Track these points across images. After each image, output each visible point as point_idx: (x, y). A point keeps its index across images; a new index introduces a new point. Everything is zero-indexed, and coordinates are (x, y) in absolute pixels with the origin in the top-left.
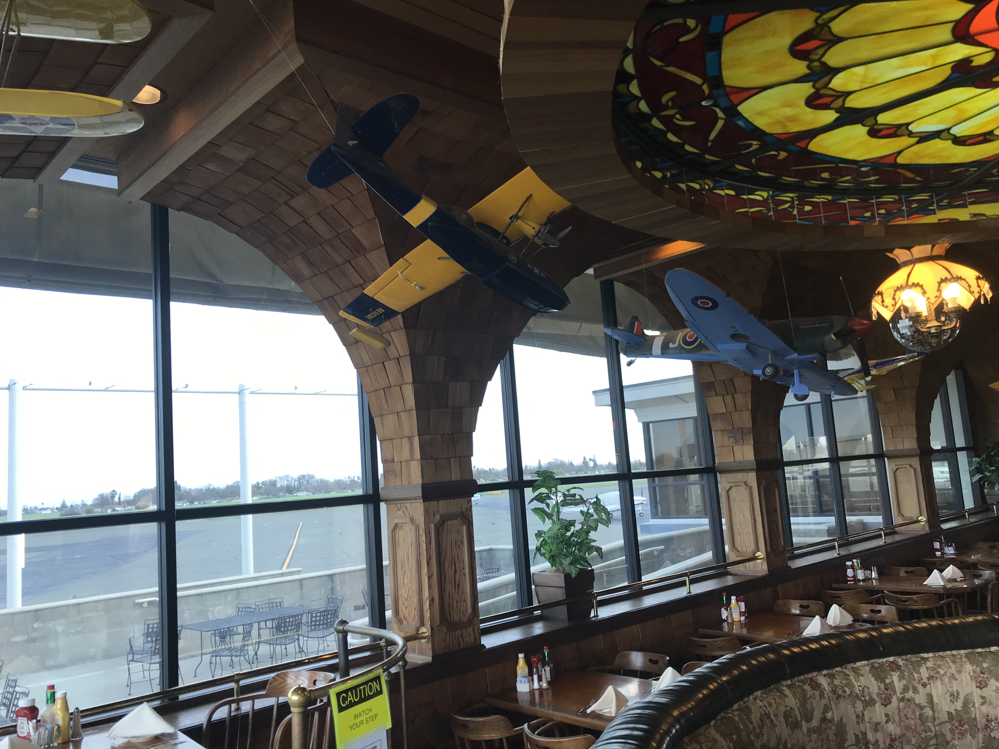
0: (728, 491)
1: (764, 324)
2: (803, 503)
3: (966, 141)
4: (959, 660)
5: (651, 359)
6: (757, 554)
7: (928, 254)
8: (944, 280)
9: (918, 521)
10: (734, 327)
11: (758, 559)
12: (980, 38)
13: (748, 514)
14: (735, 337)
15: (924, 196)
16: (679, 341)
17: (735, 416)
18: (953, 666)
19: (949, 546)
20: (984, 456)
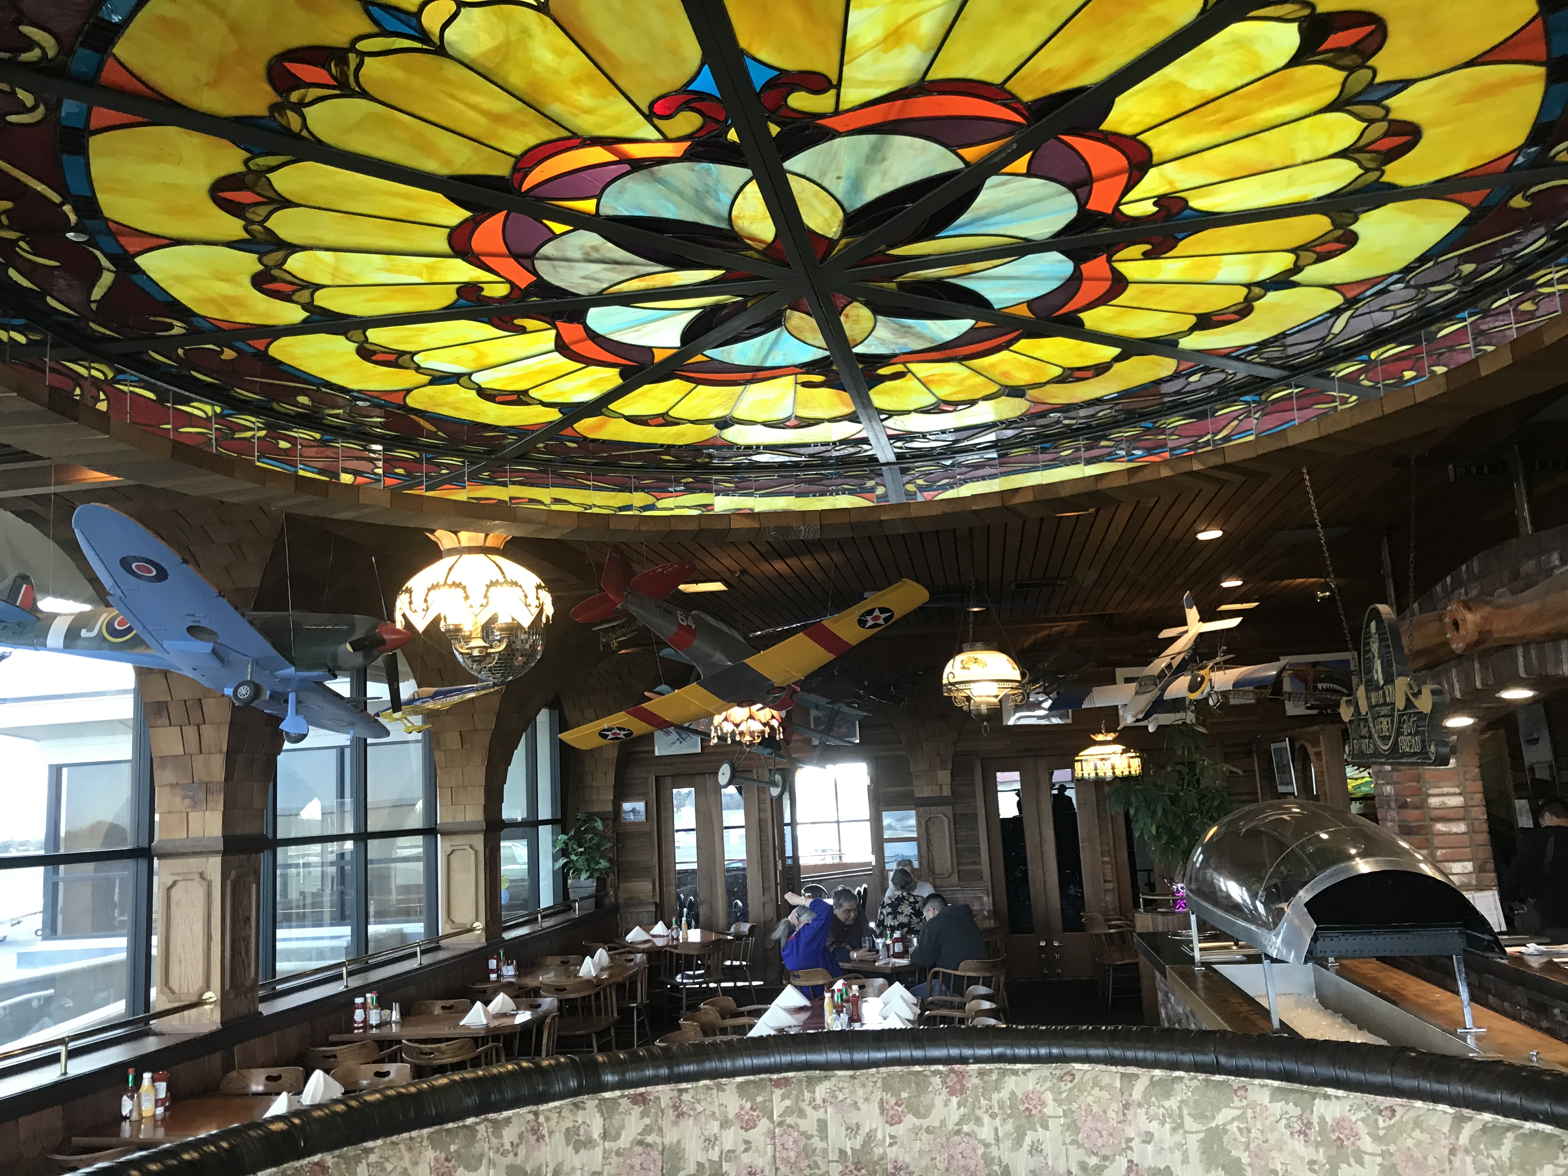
0: (169, 889)
1: (243, 615)
2: (313, 905)
3: (495, 396)
4: (417, 1145)
5: (42, 654)
6: (206, 996)
7: (480, 543)
8: (493, 584)
9: (472, 930)
10: (193, 615)
11: (207, 1004)
12: (488, 261)
13: (199, 928)
14: (194, 631)
15: (455, 461)
16: (101, 628)
17: (199, 760)
18: (407, 1156)
19: (508, 965)
20: (572, 833)
